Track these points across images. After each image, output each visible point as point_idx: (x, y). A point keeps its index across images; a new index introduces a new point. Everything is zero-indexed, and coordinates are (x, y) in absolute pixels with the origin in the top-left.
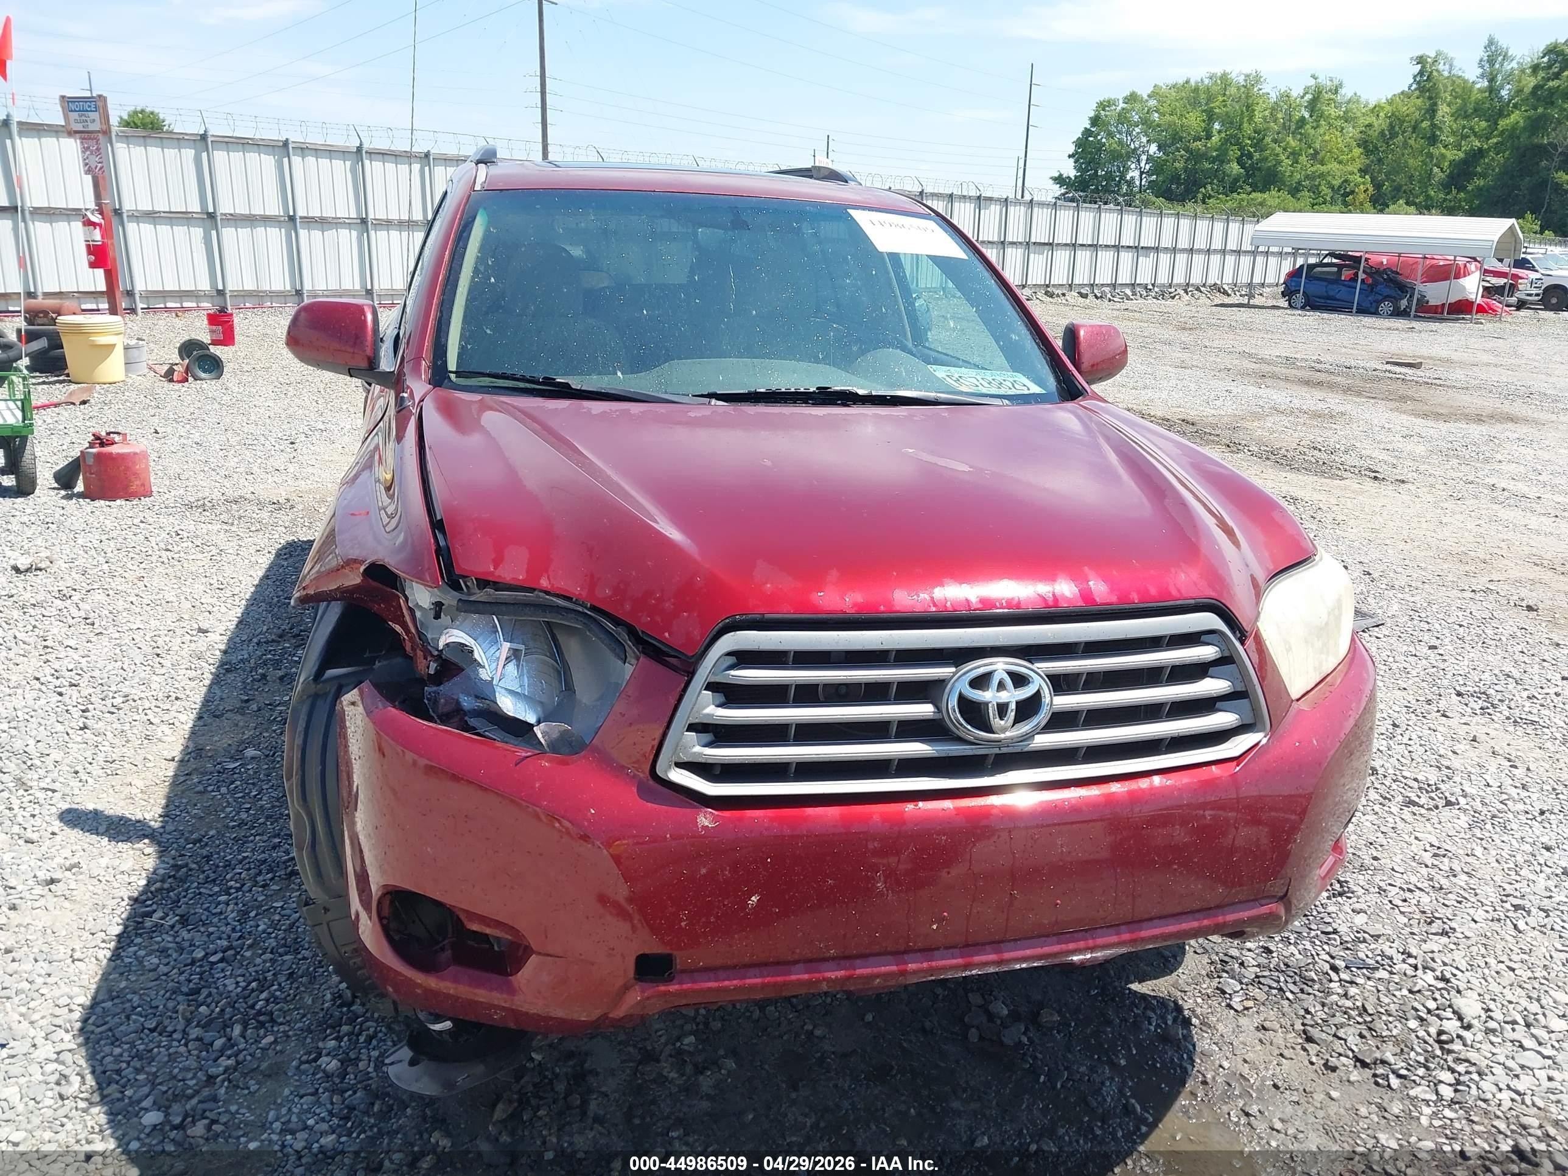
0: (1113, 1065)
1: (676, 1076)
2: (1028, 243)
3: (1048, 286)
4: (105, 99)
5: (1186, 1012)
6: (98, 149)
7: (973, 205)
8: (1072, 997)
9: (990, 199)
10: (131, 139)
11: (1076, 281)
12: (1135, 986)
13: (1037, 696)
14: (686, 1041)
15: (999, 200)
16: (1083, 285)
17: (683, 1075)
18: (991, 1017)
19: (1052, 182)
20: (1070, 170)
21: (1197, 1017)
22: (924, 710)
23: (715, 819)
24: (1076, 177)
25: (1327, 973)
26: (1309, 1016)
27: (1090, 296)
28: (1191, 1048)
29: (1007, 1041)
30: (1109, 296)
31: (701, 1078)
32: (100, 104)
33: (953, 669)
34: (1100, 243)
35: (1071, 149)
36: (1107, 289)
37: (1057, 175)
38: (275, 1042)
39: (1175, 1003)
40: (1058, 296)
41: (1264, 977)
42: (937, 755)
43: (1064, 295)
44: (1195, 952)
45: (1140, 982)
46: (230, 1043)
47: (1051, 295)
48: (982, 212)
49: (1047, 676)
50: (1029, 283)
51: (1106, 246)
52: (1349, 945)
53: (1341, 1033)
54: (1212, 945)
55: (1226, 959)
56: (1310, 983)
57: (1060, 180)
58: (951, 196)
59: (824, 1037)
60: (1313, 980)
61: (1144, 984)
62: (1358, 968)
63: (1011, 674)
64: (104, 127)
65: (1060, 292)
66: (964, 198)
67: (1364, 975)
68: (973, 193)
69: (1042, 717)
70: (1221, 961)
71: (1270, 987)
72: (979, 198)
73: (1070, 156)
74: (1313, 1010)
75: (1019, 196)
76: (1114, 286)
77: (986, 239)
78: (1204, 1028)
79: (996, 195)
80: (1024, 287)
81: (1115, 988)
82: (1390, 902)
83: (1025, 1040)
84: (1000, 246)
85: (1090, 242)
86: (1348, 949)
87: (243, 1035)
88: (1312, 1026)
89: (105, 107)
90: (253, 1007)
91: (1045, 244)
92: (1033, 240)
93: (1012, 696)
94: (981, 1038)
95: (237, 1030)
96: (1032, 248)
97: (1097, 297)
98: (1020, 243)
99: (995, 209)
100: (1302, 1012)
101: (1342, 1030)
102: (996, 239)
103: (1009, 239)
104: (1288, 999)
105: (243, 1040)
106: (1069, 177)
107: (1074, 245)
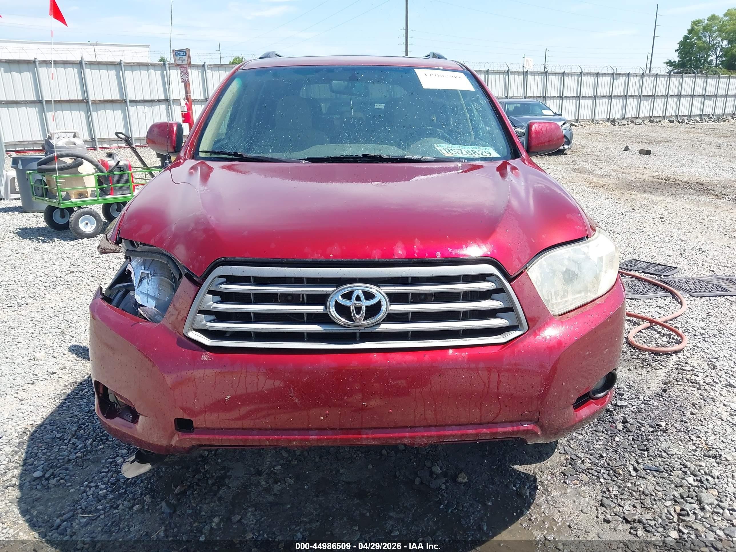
0: (484, 504)
1: (265, 483)
2: (640, 96)
3: (651, 117)
4: (189, 50)
5: (538, 483)
6: (186, 72)
7: (609, 78)
8: (481, 468)
9: (620, 74)
10: (213, 68)
11: (668, 114)
12: (517, 467)
13: (379, 304)
14: (276, 468)
15: (624, 74)
16: (672, 116)
17: (268, 483)
18: (432, 473)
19: (665, 65)
20: (675, 58)
21: (543, 486)
22: (319, 308)
23: (210, 357)
24: (679, 61)
25: (630, 471)
26: (608, 493)
27: (675, 122)
28: (532, 501)
29: (432, 486)
30: (687, 121)
31: (275, 486)
32: (187, 52)
33: (335, 289)
34: (682, 94)
35: (677, 47)
36: (685, 118)
37: (668, 61)
38: (103, 448)
39: (535, 477)
40: (657, 122)
41: (592, 469)
42: (324, 332)
43: (660, 121)
44: (560, 453)
45: (521, 465)
46: (85, 447)
47: (653, 122)
48: (615, 81)
49: (387, 294)
50: (640, 116)
51: (686, 95)
52: (652, 458)
53: (622, 504)
54: (571, 450)
55: (575, 458)
56: (617, 475)
57: (670, 63)
58: (597, 74)
59: (344, 473)
60: (620, 474)
61: (522, 466)
62: (651, 470)
63: (364, 292)
64: (189, 62)
65: (658, 120)
66: (605, 74)
67: (652, 474)
68: (610, 71)
69: (381, 315)
70: (571, 458)
71: (593, 475)
72: (613, 74)
73: (676, 51)
74: (611, 489)
75: (648, 72)
76: (690, 116)
77: (616, 94)
78: (544, 492)
79: (623, 72)
80: (637, 118)
81: (506, 466)
82: (690, 437)
83: (443, 487)
84: (624, 98)
85: (676, 94)
86: (650, 460)
87: (91, 444)
88: (607, 498)
89: (189, 53)
90: (102, 432)
91: (650, 96)
92: (643, 94)
93: (365, 303)
94: (421, 483)
95: (90, 441)
96: (642, 98)
97: (679, 122)
98: (636, 96)
99: (622, 79)
100: (605, 490)
101: (623, 502)
102: (622, 94)
103: (630, 93)
104: (600, 482)
105: (91, 446)
106: (675, 62)
107: (667, 96)
